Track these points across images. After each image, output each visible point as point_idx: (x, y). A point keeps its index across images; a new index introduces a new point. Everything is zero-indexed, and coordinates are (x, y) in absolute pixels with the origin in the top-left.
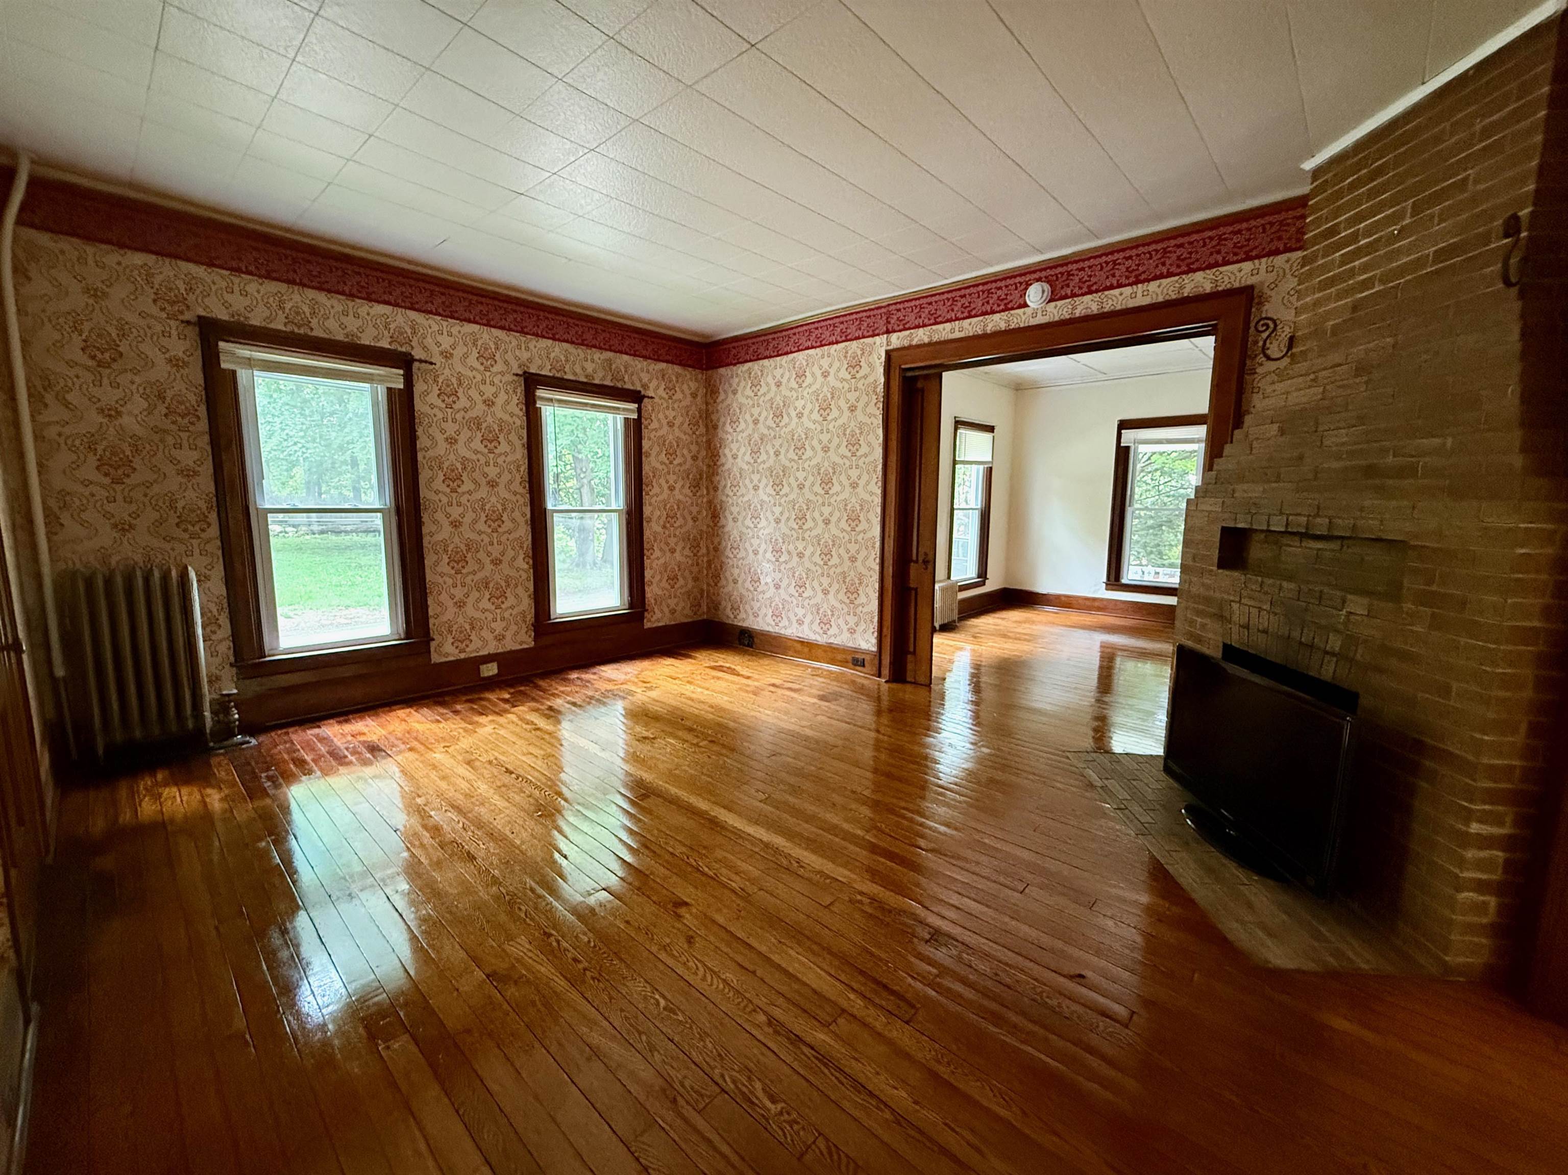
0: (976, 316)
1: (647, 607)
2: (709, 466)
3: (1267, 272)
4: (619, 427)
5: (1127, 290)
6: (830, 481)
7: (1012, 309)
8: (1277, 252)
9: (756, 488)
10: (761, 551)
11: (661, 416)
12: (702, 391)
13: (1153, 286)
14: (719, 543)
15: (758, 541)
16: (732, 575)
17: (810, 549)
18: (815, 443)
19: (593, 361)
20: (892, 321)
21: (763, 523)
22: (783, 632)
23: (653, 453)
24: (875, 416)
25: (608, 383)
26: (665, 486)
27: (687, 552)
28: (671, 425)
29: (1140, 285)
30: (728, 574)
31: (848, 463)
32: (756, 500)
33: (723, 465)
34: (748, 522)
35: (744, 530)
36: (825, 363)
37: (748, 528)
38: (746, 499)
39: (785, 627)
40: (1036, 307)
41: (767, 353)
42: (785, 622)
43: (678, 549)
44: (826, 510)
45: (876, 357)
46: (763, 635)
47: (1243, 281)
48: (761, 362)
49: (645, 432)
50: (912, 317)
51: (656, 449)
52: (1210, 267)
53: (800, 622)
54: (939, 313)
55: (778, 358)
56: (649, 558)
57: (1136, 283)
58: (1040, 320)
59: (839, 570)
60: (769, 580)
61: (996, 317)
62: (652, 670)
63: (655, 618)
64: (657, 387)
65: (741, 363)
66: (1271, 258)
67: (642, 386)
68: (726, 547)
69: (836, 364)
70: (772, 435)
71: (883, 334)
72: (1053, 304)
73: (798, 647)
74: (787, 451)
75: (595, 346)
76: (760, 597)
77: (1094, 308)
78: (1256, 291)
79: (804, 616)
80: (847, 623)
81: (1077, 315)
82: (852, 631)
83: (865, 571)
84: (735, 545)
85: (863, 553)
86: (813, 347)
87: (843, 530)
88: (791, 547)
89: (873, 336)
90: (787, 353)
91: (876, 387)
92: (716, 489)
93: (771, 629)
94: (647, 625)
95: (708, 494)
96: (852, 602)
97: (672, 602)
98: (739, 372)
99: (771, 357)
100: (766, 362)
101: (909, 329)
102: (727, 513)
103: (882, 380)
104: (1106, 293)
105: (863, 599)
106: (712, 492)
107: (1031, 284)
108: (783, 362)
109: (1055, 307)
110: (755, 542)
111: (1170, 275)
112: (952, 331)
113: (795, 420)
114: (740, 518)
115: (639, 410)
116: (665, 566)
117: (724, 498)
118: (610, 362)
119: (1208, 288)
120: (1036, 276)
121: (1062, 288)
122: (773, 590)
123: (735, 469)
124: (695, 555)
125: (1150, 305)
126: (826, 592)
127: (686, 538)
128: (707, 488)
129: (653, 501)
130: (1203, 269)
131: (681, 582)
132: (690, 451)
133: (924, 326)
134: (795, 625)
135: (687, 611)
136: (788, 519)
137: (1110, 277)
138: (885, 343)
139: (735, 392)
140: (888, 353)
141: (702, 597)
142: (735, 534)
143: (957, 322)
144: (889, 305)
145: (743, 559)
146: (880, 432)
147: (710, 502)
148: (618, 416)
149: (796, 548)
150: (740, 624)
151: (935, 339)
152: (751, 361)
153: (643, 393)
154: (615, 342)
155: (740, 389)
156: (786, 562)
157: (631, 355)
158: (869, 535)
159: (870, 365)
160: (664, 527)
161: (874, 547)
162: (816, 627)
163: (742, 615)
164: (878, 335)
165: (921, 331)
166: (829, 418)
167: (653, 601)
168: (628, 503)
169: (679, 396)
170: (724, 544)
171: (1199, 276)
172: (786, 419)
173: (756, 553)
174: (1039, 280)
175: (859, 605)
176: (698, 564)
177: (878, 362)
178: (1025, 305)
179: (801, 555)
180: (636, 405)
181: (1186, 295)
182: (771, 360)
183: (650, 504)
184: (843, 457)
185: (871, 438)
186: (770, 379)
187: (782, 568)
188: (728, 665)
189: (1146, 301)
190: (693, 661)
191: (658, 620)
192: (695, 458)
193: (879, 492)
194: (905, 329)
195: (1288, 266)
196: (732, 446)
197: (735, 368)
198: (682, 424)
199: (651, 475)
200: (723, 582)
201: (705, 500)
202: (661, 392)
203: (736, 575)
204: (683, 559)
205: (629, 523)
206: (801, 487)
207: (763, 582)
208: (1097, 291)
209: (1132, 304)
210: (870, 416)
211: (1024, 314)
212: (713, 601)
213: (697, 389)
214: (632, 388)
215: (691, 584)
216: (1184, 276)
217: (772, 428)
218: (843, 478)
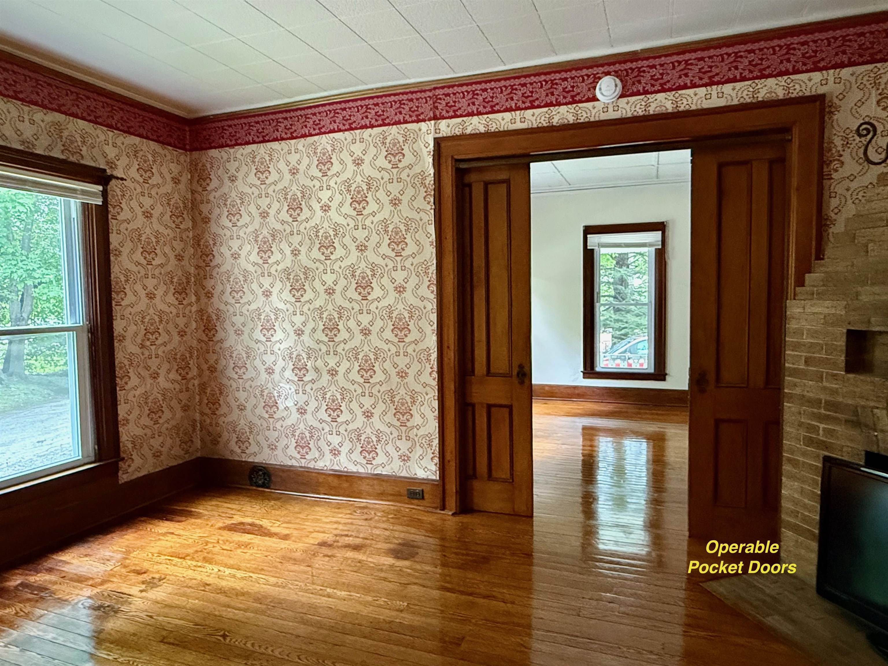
0: (539, 107)
1: (122, 455)
2: (198, 267)
3: (835, 83)
4: (74, 215)
5: (702, 91)
6: (369, 285)
7: (581, 102)
8: (842, 65)
9: (267, 294)
10: (277, 369)
11: (134, 204)
12: (186, 177)
13: (727, 88)
14: (217, 361)
15: (273, 358)
16: (236, 400)
17: (345, 365)
18: (347, 240)
19: (32, 122)
20: (440, 107)
21: (279, 335)
22: (311, 465)
23: (125, 251)
24: (424, 211)
25: (56, 154)
26: (142, 293)
27: (173, 375)
28: (148, 215)
29: (714, 87)
30: (230, 399)
31: (391, 265)
32: (267, 309)
33: (218, 266)
34: (258, 335)
35: (252, 344)
36: (357, 149)
37: (257, 341)
38: (253, 306)
39: (315, 460)
40: (607, 102)
41: (277, 134)
42: (314, 453)
43: (162, 372)
44: (365, 319)
45: (422, 145)
46: (283, 471)
47: (813, 90)
48: (269, 145)
49: (113, 223)
50: (464, 103)
51: (129, 245)
52: (781, 74)
53: (335, 452)
54: (495, 101)
55: (293, 142)
56: (123, 389)
57: (711, 83)
58: (612, 115)
59: (384, 388)
60: (290, 403)
61: (563, 109)
62: (142, 548)
63: (134, 466)
64: (128, 167)
65: (241, 144)
66: (838, 70)
67: (108, 163)
68: (226, 367)
69: (372, 151)
70: (288, 231)
71: (430, 120)
72: (625, 100)
73: (335, 482)
74: (310, 249)
75: (36, 104)
76: (278, 426)
77: (669, 107)
78: (827, 100)
79: (341, 444)
80: (398, 449)
81: (651, 112)
82: (405, 459)
83: (419, 388)
84: (240, 364)
85: (416, 367)
86: (340, 130)
87: (387, 342)
88: (319, 363)
89: (418, 121)
90: (304, 136)
91: (424, 179)
92: (209, 295)
93: (295, 464)
94: (123, 478)
95: (198, 300)
96: (403, 424)
97: (156, 443)
98: (239, 156)
99: (282, 139)
100: (275, 145)
101: (461, 116)
102: (227, 325)
103: (432, 171)
104: (680, 92)
105: (417, 420)
106: (204, 300)
107: (600, 78)
108: (300, 147)
109: (627, 103)
110: (269, 359)
111: (743, 79)
112: (513, 121)
113: (319, 213)
114: (246, 330)
115: (105, 194)
116: (146, 395)
117: (222, 307)
118: (59, 127)
119: (781, 94)
120: (606, 69)
121: (634, 84)
122: (295, 415)
123: (236, 271)
124: (184, 378)
125: (725, 107)
126: (368, 415)
127: (171, 357)
128: (196, 294)
129: (126, 313)
130: (775, 76)
131: (167, 414)
132: (173, 248)
133: (479, 113)
134: (328, 456)
135: (177, 451)
136: (314, 330)
137: (683, 77)
138: (433, 129)
139: (233, 179)
140: (438, 142)
141: (194, 430)
142: (239, 350)
143: (518, 112)
144: (435, 89)
145: (252, 379)
146: (432, 229)
147: (201, 311)
148: (72, 200)
149: (326, 364)
150: (250, 460)
151: (493, 128)
152: (254, 142)
153: (109, 172)
154: (68, 101)
155: (240, 175)
156: (313, 381)
157: (90, 121)
158: (422, 346)
159: (416, 154)
160: (142, 346)
161: (428, 360)
162: (356, 456)
163: (253, 448)
164: (424, 120)
165: (475, 120)
166: (365, 212)
167: (130, 446)
168: (91, 316)
169: (156, 179)
170: (223, 362)
171: (771, 82)
172: (306, 213)
173: (270, 371)
174: (608, 73)
175: (413, 427)
176: (187, 389)
177: (425, 150)
178: (594, 99)
179: (333, 373)
180: (101, 188)
181: (760, 99)
182: (283, 142)
183: (123, 317)
184: (384, 257)
185: (420, 236)
186: (282, 165)
187: (308, 388)
188: (249, 520)
189: (721, 103)
190: (198, 521)
191: (138, 469)
192: (179, 258)
193: (433, 297)
194: (456, 116)
195: (854, 78)
196: (231, 243)
197: (232, 151)
198: (162, 214)
199: (123, 279)
200: (223, 410)
201: (194, 309)
202: (133, 173)
203: (242, 400)
204: (168, 385)
205: (92, 344)
206: (330, 292)
207: (281, 407)
208: (670, 90)
209: (707, 104)
210: (419, 210)
211: (594, 108)
212: (209, 434)
213: (180, 173)
214: (93, 164)
215: (179, 414)
216: (756, 81)
217: (287, 223)
218: (385, 281)
